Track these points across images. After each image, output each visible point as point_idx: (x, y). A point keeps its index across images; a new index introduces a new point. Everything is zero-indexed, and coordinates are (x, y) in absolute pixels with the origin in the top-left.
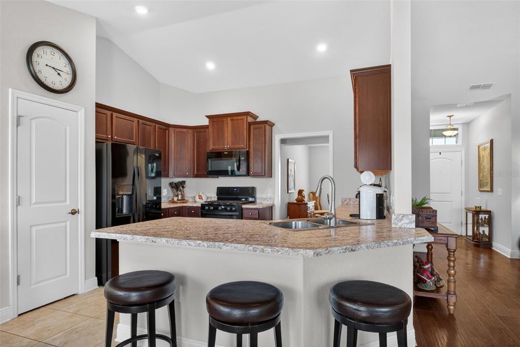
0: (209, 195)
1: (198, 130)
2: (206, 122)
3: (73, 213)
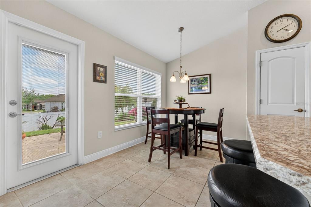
3: (300, 111)
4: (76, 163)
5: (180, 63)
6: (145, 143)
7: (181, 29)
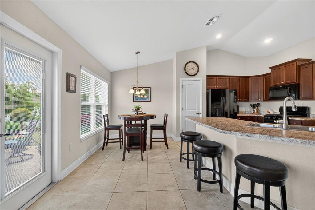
0: (275, 111)
1: (266, 77)
2: (270, 71)
3: (198, 114)
4: (50, 183)
5: (137, 80)
6: (103, 150)
7: (138, 53)
